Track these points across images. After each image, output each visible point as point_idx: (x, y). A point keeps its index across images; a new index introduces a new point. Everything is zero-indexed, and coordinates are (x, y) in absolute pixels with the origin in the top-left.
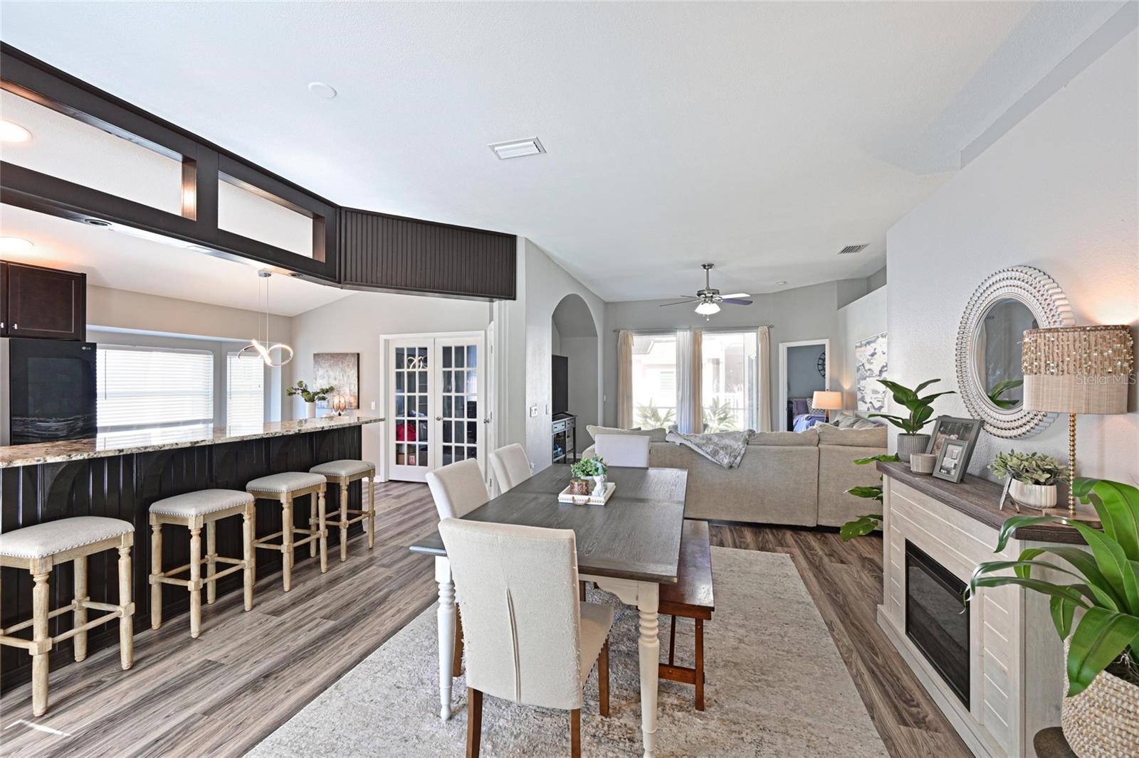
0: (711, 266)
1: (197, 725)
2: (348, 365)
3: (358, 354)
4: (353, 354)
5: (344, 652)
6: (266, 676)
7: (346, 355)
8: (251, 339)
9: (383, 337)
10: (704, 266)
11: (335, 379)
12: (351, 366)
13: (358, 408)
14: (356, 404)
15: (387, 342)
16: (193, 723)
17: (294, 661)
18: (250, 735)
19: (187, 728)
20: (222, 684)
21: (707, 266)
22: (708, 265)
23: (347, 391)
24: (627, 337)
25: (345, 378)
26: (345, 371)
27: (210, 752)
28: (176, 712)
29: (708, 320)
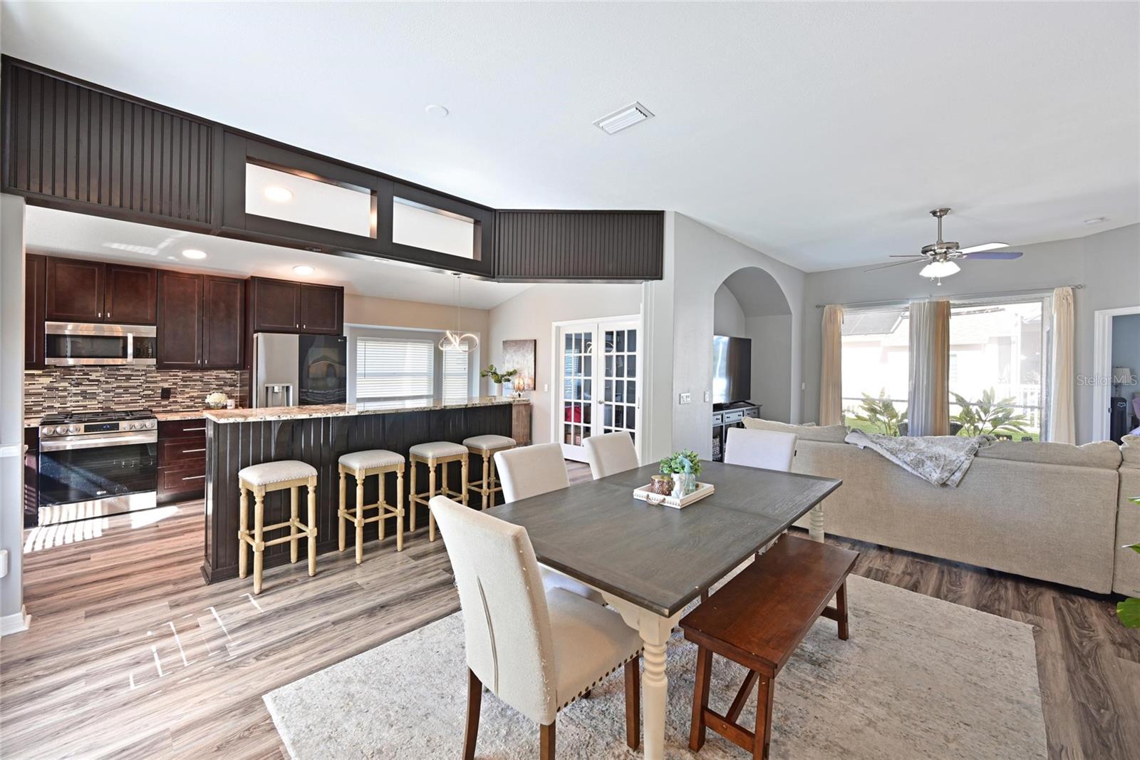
0: (945, 211)
1: (325, 630)
2: (527, 351)
3: (535, 341)
4: (530, 341)
5: (442, 603)
6: (382, 607)
7: (525, 341)
8: (446, 330)
9: (555, 324)
10: (934, 213)
11: (518, 363)
12: (529, 351)
13: (535, 389)
14: (533, 386)
15: (558, 329)
16: (324, 628)
17: (406, 600)
18: (350, 649)
19: (319, 630)
20: (355, 604)
21: (939, 213)
22: (941, 211)
23: (527, 374)
24: (835, 313)
25: (525, 362)
26: (524, 356)
27: (320, 654)
28: (320, 616)
29: (939, 284)
